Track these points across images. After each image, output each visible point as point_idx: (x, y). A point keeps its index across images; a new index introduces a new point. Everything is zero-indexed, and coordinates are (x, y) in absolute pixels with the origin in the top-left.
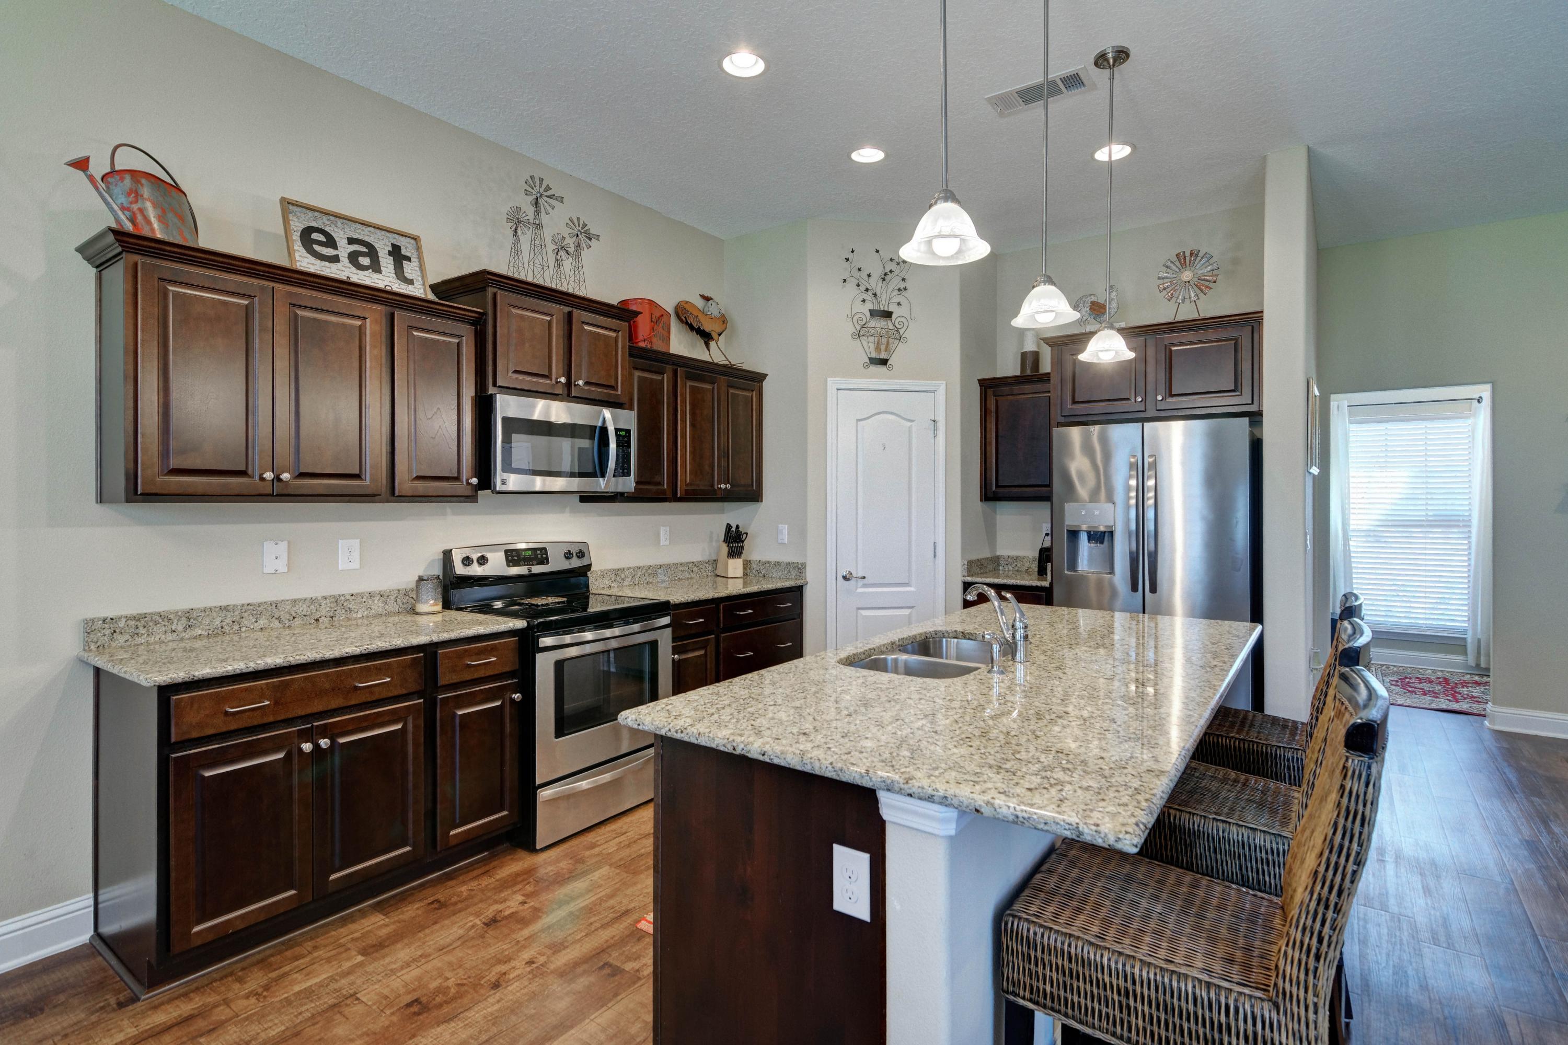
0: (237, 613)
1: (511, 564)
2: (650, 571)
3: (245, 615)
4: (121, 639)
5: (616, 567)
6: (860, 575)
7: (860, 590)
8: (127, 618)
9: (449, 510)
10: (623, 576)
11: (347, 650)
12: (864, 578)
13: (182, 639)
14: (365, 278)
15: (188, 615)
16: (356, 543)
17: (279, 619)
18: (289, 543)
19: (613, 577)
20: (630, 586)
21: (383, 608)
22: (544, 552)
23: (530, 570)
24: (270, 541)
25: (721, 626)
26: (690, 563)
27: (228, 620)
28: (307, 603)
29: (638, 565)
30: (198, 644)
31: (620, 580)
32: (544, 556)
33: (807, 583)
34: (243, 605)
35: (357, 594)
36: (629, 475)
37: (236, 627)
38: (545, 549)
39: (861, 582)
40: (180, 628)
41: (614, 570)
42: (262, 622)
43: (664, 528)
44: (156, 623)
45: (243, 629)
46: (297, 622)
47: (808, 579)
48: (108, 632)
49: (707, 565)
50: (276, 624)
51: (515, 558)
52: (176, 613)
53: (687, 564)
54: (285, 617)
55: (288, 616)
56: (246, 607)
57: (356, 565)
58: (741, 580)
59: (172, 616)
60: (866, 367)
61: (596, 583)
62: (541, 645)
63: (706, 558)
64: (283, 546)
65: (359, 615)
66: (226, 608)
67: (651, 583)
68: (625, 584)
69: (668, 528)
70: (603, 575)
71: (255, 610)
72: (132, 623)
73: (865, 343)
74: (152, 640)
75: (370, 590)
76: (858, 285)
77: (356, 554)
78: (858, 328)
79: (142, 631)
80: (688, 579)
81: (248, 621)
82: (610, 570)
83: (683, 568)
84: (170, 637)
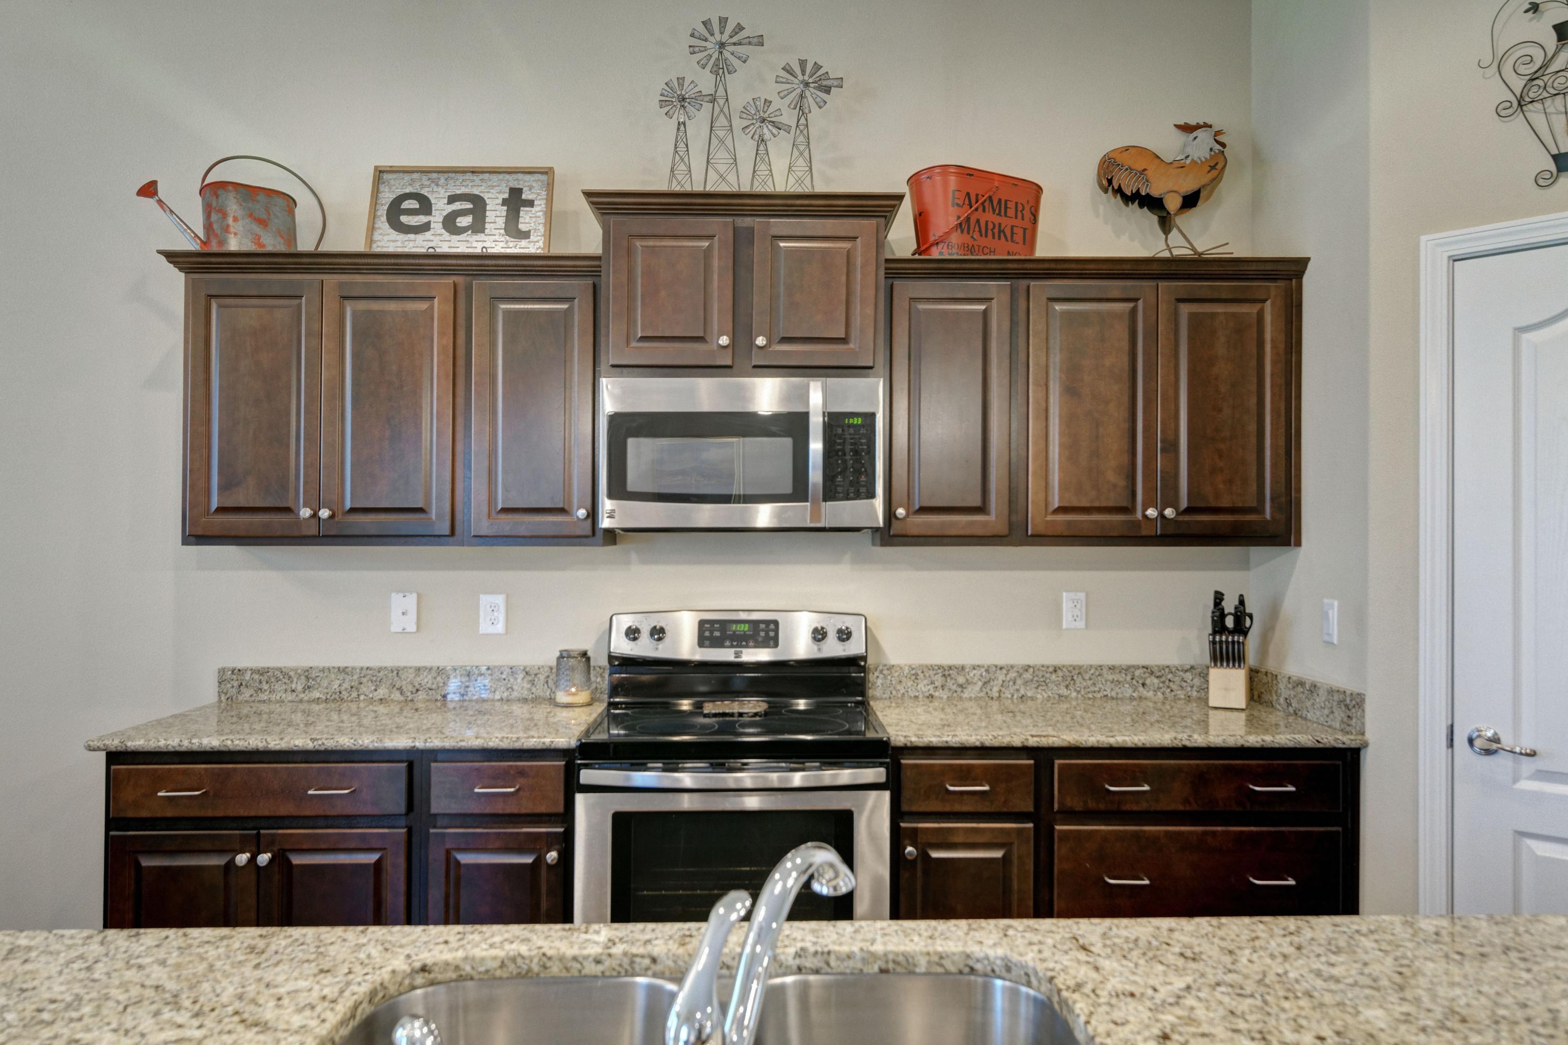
0: (355, 677)
1: (707, 643)
2: (1027, 676)
3: (364, 680)
4: (247, 694)
5: (946, 661)
6: (1527, 744)
7: (1526, 785)
8: (254, 671)
9: (634, 556)
10: (961, 680)
11: (297, 743)
12: (1533, 754)
13: (301, 701)
15: (307, 673)
16: (500, 600)
17: (400, 689)
18: (419, 595)
19: (939, 680)
20: (977, 699)
21: (530, 690)
22: (772, 626)
23: (738, 655)
24: (398, 592)
25: (1056, 807)
26: (1137, 667)
27: (346, 685)
28: (434, 674)
29: (1001, 662)
30: (316, 708)
31: (954, 687)
32: (772, 634)
33: (1366, 745)
34: (362, 669)
35: (495, 667)
36: (871, 495)
37: (354, 694)
38: (776, 623)
39: (1528, 766)
40: (300, 688)
41: (940, 667)
42: (382, 692)
43: (1072, 595)
44: (278, 680)
45: (362, 697)
46: (422, 695)
47: (1369, 736)
48: (236, 684)
49: (1188, 676)
50: (397, 696)
51: (717, 634)
52: (296, 670)
53: (1128, 669)
54: (408, 689)
55: (410, 688)
56: (364, 672)
57: (500, 628)
58: (1243, 716)
59: (292, 674)
60: (1543, 182)
61: (899, 687)
62: (583, 780)
63: (1189, 662)
64: (412, 599)
65: (497, 697)
66: (343, 670)
67: (1032, 699)
68: (965, 695)
69: (1082, 596)
70: (916, 675)
71: (375, 676)
72: (256, 677)
73: (1539, 120)
74: (273, 697)
75: (512, 664)
77: (501, 616)
78: (1518, 84)
79: (265, 687)
80: (1132, 698)
81: (367, 688)
82: (931, 668)
83: (1116, 677)
84: (291, 697)
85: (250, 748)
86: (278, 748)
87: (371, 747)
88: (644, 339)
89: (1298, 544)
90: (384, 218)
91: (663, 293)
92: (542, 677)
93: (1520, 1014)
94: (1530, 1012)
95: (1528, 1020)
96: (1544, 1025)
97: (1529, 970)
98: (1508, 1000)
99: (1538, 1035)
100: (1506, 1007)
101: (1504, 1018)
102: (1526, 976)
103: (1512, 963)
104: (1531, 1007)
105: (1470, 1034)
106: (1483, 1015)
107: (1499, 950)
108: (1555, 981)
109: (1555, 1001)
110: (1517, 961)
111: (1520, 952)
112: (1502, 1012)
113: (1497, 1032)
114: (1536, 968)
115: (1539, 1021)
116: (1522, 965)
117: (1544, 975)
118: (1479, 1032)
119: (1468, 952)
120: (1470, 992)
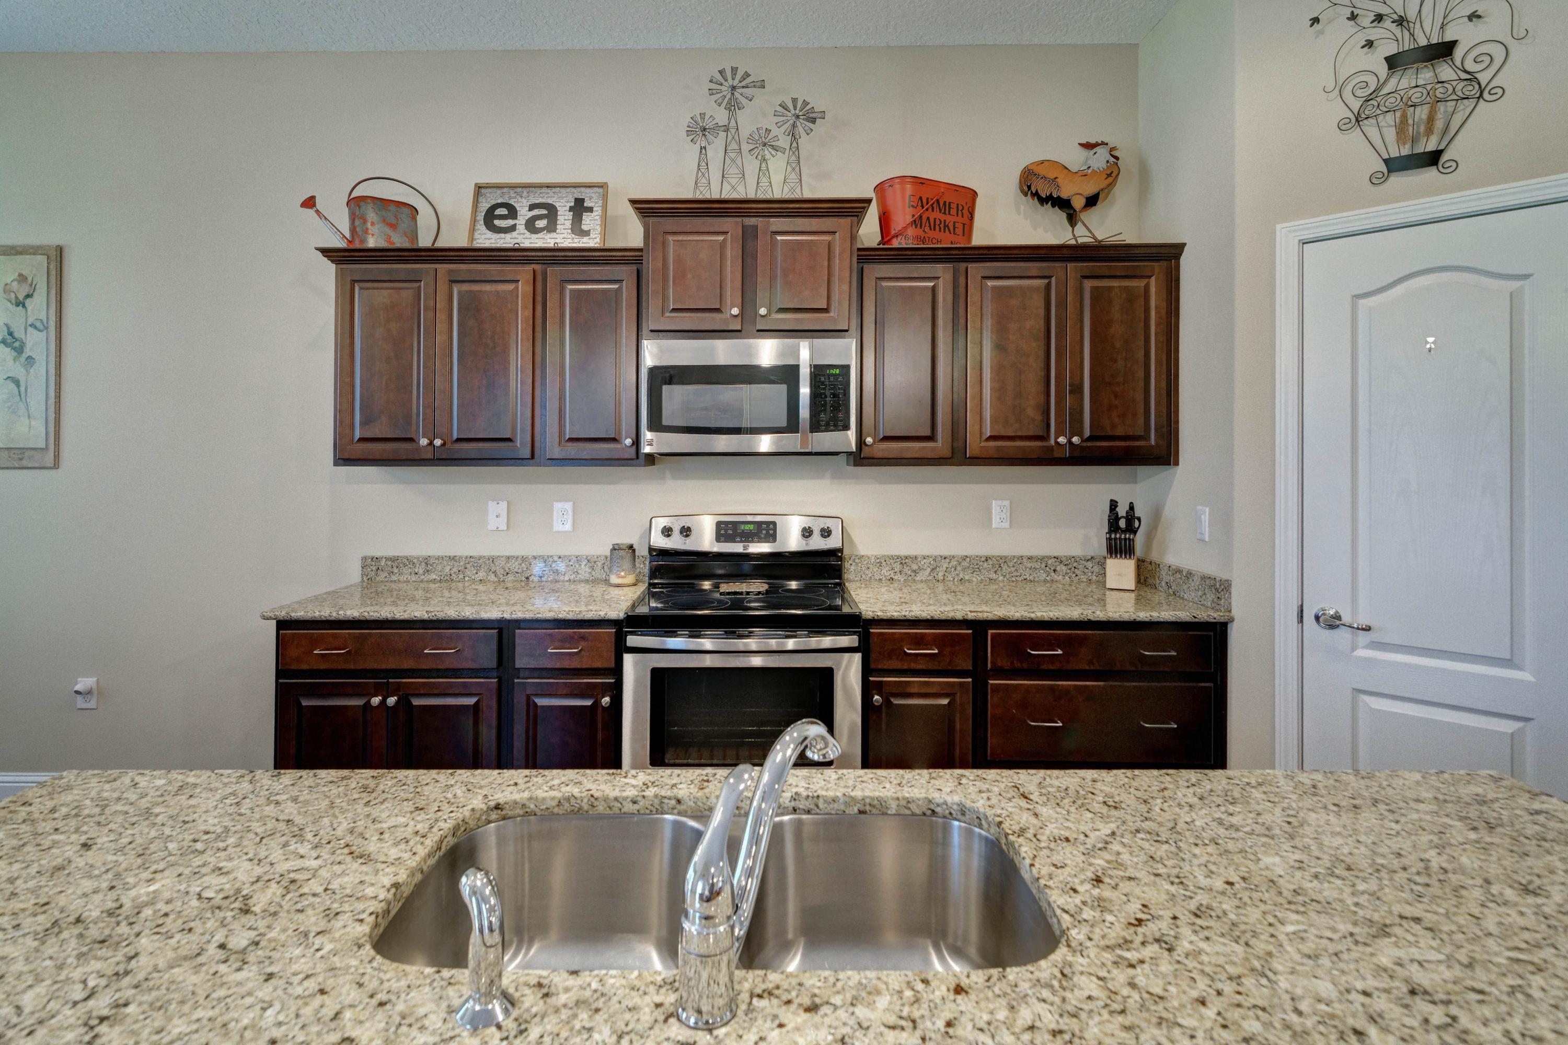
0: (462, 564)
1: (722, 539)
2: (965, 564)
3: (468, 566)
4: (382, 576)
5: (903, 552)
6: (1363, 621)
7: (1362, 653)
8: (387, 559)
9: (668, 474)
10: (915, 567)
11: (416, 614)
12: (1368, 629)
13: (422, 581)
14: (537, 241)
15: (427, 561)
16: (568, 506)
17: (495, 572)
18: (508, 503)
19: (898, 567)
20: (926, 581)
21: (590, 573)
22: (771, 526)
23: (745, 548)
24: (493, 501)
25: (989, 666)
26: (1049, 558)
27: (455, 570)
28: (519, 561)
29: (945, 553)
30: (432, 586)
31: (909, 573)
32: (771, 532)
33: (1232, 620)
34: (466, 557)
35: (565, 556)
36: (846, 427)
37: (461, 576)
38: (774, 524)
39: (1363, 637)
40: (421, 571)
41: (898, 557)
42: (481, 575)
43: (999, 503)
44: (405, 565)
45: (467, 579)
46: (510, 577)
47: (1235, 612)
48: (374, 568)
50: (492, 577)
51: (730, 532)
52: (418, 558)
53: (1042, 559)
54: (500, 572)
55: (502, 572)
56: (468, 559)
57: (568, 527)
58: (1133, 595)
59: (415, 561)
60: (1376, 180)
61: (867, 572)
62: (629, 644)
63: (1090, 553)
64: (504, 505)
65: (567, 578)
66: (453, 558)
67: (969, 581)
68: (918, 578)
69: (1007, 503)
71: (475, 562)
72: (389, 563)
73: (1373, 132)
74: (402, 578)
75: (577, 554)
76: (1353, 17)
77: (569, 518)
78: (1356, 105)
79: (396, 570)
80: (1045, 581)
81: (470, 572)
82: (892, 557)
83: (1034, 565)
84: (414, 578)
85: (381, 618)
86: (402, 618)
87: (471, 617)
88: (674, 310)
89: (1177, 463)
90: (482, 222)
91: (689, 276)
92: (600, 564)
93: (1396, 863)
94: (1405, 862)
95: (1405, 869)
96: (1418, 873)
97: (1397, 822)
98: (1383, 850)
99: (1415, 883)
100: (1383, 856)
101: (1382, 865)
102: (1397, 827)
103: (1381, 814)
104: (1406, 857)
105: (1358, 881)
106: (1364, 864)
107: (1369, 802)
108: (1420, 832)
109: (1425, 851)
110: (1386, 813)
111: (1387, 804)
112: (1380, 861)
113: (1380, 879)
114: (1403, 820)
115: (1414, 870)
116: (1391, 817)
117: (1410, 826)
118: (1364, 880)
119: (1343, 804)
120: (1350, 841)
